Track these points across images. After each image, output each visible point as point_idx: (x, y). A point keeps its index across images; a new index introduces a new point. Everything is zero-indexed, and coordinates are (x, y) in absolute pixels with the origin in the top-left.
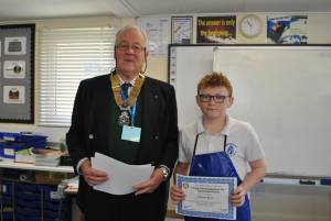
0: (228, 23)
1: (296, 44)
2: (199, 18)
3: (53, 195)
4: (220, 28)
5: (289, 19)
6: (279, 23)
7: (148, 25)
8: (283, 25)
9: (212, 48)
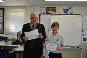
0: (54, 9)
5: (69, 8)
6: (66, 9)
7: (34, 9)
8: (67, 10)
9: (50, 15)
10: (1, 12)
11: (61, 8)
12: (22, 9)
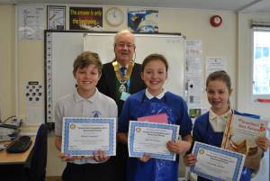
0: (96, 13)
1: (150, 33)
2: (71, 8)
4: (89, 17)
6: (137, 15)
9: (82, 34)
11: (119, 10)
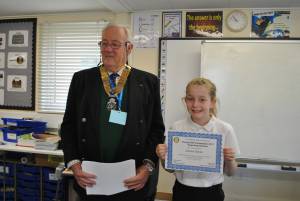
1: (279, 38)
2: (188, 13)
3: (52, 177)
4: (207, 23)
5: (273, 15)
6: (263, 18)
7: (140, 19)
8: (267, 20)
9: (200, 41)
10: (26, 34)
11: (242, 13)
12: (98, 21)
